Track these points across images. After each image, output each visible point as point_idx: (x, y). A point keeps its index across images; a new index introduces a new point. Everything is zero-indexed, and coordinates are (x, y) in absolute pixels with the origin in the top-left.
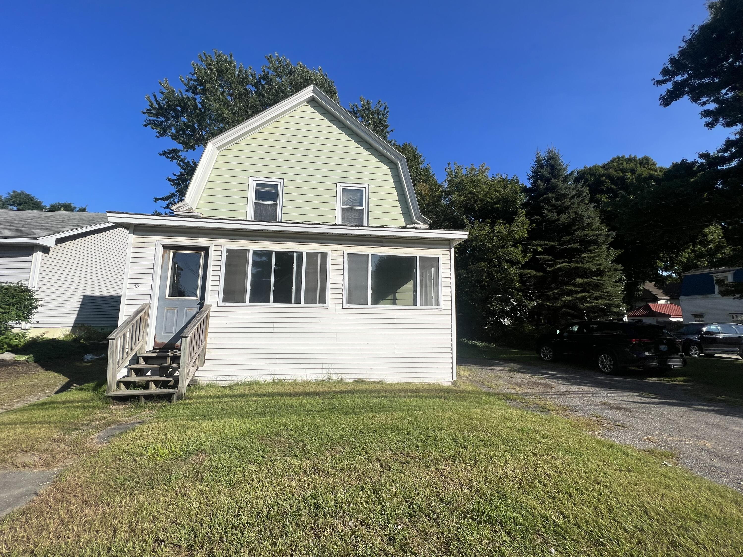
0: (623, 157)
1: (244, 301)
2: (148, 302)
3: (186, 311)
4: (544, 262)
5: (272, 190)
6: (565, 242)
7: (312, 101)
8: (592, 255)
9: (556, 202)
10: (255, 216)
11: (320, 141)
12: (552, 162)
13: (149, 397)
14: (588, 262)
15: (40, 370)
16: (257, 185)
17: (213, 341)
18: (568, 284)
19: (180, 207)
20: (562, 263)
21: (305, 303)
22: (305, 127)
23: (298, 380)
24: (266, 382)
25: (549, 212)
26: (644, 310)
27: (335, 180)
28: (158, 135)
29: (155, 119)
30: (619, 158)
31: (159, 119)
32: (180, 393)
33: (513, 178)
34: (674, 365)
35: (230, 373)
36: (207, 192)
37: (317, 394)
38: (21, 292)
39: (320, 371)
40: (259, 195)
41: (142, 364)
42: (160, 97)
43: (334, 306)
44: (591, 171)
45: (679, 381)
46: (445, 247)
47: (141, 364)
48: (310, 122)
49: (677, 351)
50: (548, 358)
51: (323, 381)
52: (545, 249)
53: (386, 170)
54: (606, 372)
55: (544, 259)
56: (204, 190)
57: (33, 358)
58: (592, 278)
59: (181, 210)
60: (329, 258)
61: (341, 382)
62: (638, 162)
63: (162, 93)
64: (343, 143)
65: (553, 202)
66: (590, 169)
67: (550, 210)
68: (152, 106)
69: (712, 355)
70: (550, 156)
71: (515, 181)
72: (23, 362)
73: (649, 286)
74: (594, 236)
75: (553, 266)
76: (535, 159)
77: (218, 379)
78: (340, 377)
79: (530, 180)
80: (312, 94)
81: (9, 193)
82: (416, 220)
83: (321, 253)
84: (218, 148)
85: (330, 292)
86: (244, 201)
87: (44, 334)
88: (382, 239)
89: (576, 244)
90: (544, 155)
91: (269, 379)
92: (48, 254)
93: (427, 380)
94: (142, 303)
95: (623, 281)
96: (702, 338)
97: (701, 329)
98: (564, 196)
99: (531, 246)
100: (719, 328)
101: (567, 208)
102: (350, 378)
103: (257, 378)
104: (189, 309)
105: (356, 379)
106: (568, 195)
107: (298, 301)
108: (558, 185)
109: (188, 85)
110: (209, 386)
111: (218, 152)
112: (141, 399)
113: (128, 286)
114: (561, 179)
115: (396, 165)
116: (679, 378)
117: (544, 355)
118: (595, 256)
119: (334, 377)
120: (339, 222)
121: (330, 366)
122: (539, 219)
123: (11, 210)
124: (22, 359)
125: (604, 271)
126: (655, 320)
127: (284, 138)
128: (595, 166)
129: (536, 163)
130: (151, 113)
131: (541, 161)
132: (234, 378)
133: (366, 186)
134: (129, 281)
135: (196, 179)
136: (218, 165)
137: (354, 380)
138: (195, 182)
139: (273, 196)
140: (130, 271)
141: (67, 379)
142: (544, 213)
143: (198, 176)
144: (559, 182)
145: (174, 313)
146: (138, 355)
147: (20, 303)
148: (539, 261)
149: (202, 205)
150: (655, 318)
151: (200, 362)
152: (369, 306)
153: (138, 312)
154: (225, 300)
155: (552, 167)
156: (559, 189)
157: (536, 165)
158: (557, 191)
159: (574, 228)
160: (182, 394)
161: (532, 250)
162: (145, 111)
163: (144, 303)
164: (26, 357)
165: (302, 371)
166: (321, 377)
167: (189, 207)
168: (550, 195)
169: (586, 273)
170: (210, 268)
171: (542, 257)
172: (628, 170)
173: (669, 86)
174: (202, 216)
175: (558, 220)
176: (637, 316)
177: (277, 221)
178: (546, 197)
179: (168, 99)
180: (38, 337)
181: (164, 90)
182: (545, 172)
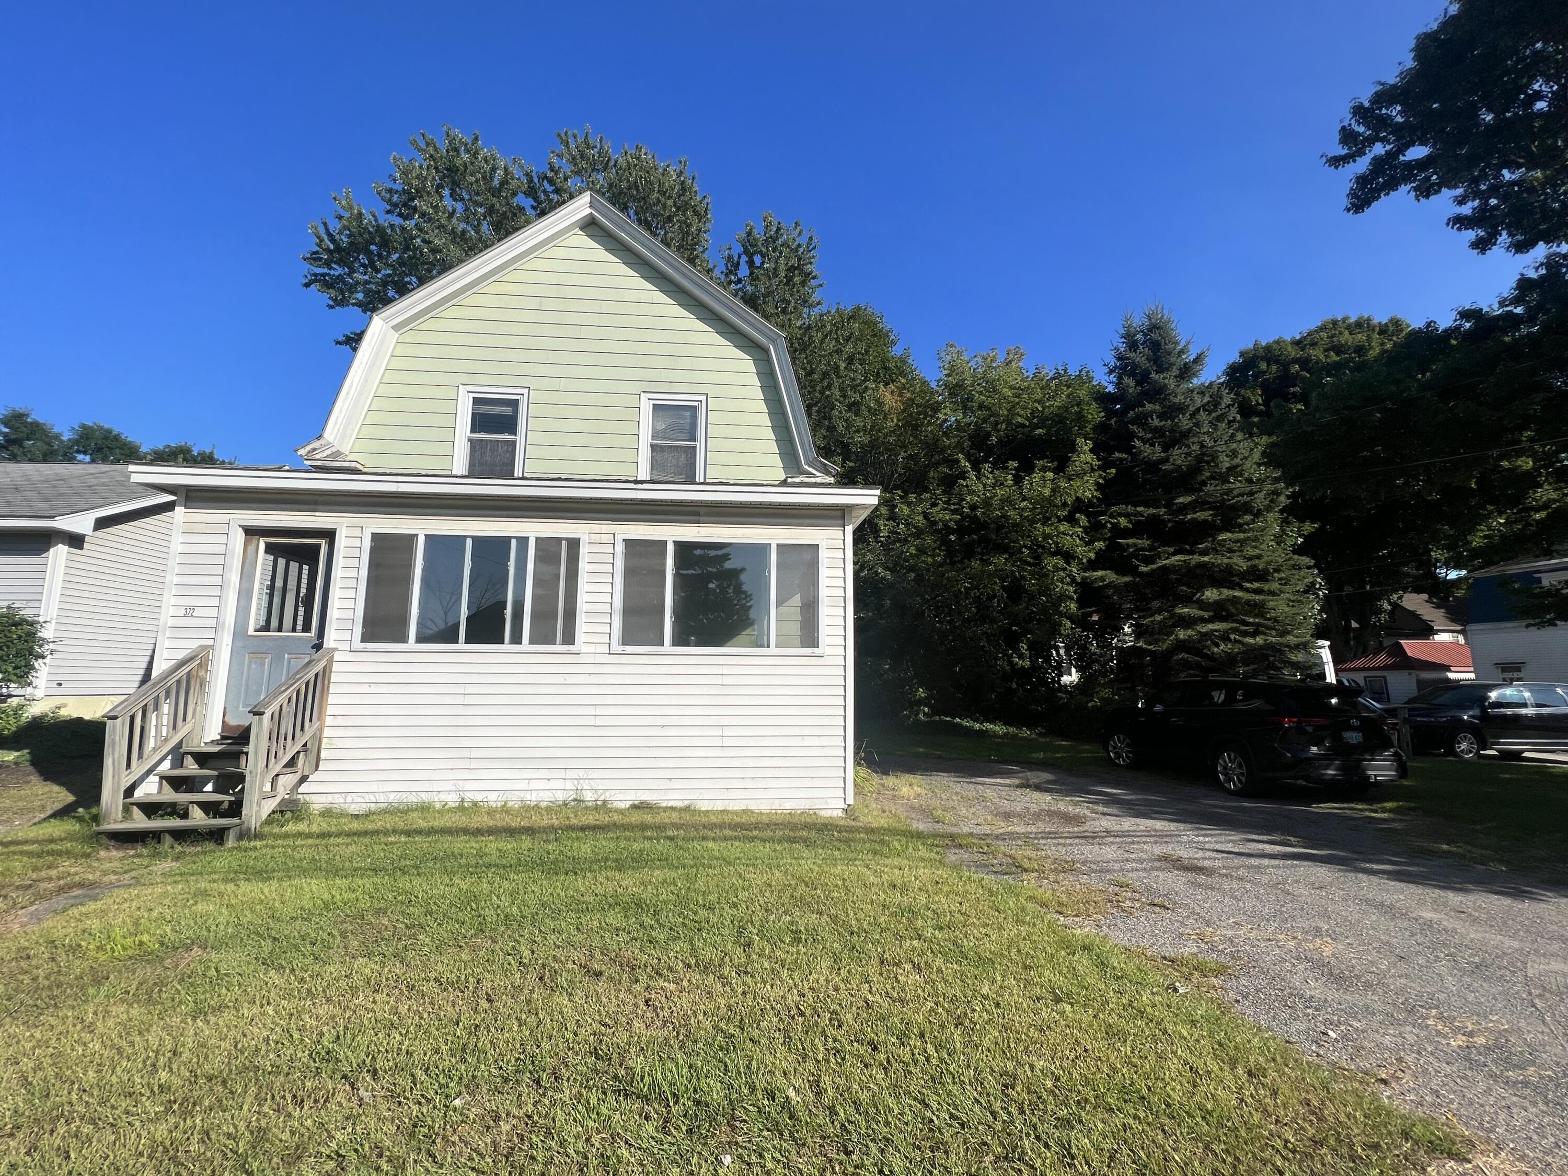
0: (1344, 320)
1: (403, 639)
2: (211, 642)
3: (289, 659)
4: (1135, 551)
5: (507, 410)
6: (1184, 509)
7: (590, 226)
8: (1242, 536)
9: (1161, 421)
10: (471, 465)
11: (606, 307)
12: (1155, 336)
13: (180, 835)
14: (1231, 551)
15: (35, 779)
16: (476, 401)
17: (340, 721)
18: (1187, 600)
19: (315, 449)
20: (1174, 554)
21: (532, 642)
22: (575, 280)
23: (510, 804)
24: (447, 807)
25: (1145, 444)
26: (1390, 655)
27: (635, 388)
28: (331, 303)
29: (326, 270)
30: (1335, 323)
31: (332, 272)
32: (245, 826)
33: (1080, 372)
34: (1376, 776)
35: (374, 787)
36: (373, 418)
37: (530, 831)
38: (12, 625)
39: (559, 785)
40: (480, 422)
41: (191, 768)
42: (335, 226)
43: (591, 649)
44: (1270, 354)
45: (1381, 813)
46: (835, 522)
47: (187, 768)
48: (587, 268)
49: (1387, 745)
50: (1124, 761)
51: (565, 804)
52: (1137, 524)
53: (746, 364)
54: (1232, 791)
55: (1135, 545)
56: (367, 414)
57: (28, 757)
58: (1242, 589)
59: (317, 457)
60: (584, 550)
61: (603, 807)
62: (1377, 329)
63: (340, 218)
64: (656, 310)
65: (1155, 422)
66: (1268, 348)
67: (1148, 440)
68: (320, 246)
69: (1517, 756)
70: (1151, 324)
71: (1082, 379)
72: (7, 764)
73: (1415, 602)
74: (1242, 495)
75: (1153, 563)
76: (1122, 331)
77: (349, 800)
78: (602, 798)
79: (1112, 376)
80: (588, 211)
81: (73, 428)
82: (806, 467)
83: (567, 539)
84: (396, 328)
85: (584, 620)
86: (446, 434)
87: (59, 708)
88: (697, 509)
89: (1206, 513)
90: (1139, 321)
91: (452, 799)
92: (81, 548)
93: (789, 805)
94: (195, 644)
95: (1319, 589)
96: (1485, 717)
97: (1486, 694)
98: (1181, 408)
99: (1107, 518)
100: (1527, 694)
101: (1186, 434)
102: (622, 799)
103: (425, 797)
104: (294, 656)
105: (636, 802)
106: (1188, 406)
107: (517, 639)
108: (1166, 385)
109: (390, 200)
110: (327, 813)
111: (397, 335)
112: (164, 838)
113: (172, 611)
114: (1175, 371)
115: (766, 351)
116: (1388, 805)
117: (1115, 753)
118: (1248, 538)
119: (589, 796)
120: (644, 474)
121: (581, 774)
122: (1125, 459)
123: (80, 462)
124: (6, 759)
125: (1268, 573)
126: (1414, 677)
127: (533, 303)
128: (1277, 342)
129: (1123, 340)
130: (320, 259)
131: (1135, 335)
132: (381, 798)
133: (703, 398)
134: (173, 601)
135: (348, 393)
136: (395, 363)
137: (631, 803)
138: (346, 399)
139: (508, 424)
140: (176, 580)
141: (71, 798)
142: (1134, 447)
143: (350, 387)
144: (1168, 380)
145: (263, 664)
146: (185, 748)
147: (8, 647)
148: (1125, 550)
149: (361, 446)
150: (1415, 673)
151: (307, 763)
152: (667, 647)
153: (183, 663)
154: (366, 638)
155: (1155, 346)
156: (1169, 394)
157: (1123, 343)
158: (1165, 399)
159: (1199, 478)
160: (249, 829)
161: (1109, 526)
162: (309, 255)
163: (200, 646)
164: (17, 754)
165: (523, 785)
166: (561, 797)
167: (334, 449)
168: (1149, 407)
169: (1225, 578)
170: (337, 573)
171: (1130, 541)
172: (1349, 348)
173: (1362, 165)
174: (360, 467)
175: (1166, 460)
176: (1374, 669)
177: (516, 475)
178: (1141, 413)
179: (349, 230)
180: (47, 715)
181: (342, 213)
182: (1140, 358)
